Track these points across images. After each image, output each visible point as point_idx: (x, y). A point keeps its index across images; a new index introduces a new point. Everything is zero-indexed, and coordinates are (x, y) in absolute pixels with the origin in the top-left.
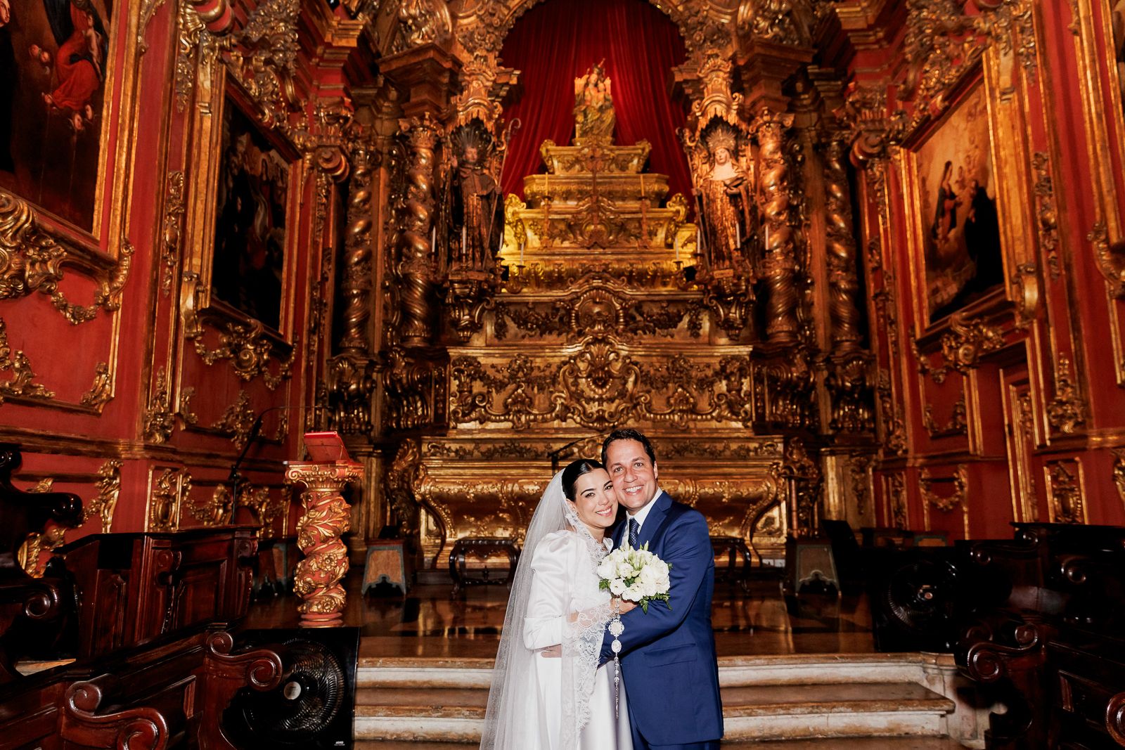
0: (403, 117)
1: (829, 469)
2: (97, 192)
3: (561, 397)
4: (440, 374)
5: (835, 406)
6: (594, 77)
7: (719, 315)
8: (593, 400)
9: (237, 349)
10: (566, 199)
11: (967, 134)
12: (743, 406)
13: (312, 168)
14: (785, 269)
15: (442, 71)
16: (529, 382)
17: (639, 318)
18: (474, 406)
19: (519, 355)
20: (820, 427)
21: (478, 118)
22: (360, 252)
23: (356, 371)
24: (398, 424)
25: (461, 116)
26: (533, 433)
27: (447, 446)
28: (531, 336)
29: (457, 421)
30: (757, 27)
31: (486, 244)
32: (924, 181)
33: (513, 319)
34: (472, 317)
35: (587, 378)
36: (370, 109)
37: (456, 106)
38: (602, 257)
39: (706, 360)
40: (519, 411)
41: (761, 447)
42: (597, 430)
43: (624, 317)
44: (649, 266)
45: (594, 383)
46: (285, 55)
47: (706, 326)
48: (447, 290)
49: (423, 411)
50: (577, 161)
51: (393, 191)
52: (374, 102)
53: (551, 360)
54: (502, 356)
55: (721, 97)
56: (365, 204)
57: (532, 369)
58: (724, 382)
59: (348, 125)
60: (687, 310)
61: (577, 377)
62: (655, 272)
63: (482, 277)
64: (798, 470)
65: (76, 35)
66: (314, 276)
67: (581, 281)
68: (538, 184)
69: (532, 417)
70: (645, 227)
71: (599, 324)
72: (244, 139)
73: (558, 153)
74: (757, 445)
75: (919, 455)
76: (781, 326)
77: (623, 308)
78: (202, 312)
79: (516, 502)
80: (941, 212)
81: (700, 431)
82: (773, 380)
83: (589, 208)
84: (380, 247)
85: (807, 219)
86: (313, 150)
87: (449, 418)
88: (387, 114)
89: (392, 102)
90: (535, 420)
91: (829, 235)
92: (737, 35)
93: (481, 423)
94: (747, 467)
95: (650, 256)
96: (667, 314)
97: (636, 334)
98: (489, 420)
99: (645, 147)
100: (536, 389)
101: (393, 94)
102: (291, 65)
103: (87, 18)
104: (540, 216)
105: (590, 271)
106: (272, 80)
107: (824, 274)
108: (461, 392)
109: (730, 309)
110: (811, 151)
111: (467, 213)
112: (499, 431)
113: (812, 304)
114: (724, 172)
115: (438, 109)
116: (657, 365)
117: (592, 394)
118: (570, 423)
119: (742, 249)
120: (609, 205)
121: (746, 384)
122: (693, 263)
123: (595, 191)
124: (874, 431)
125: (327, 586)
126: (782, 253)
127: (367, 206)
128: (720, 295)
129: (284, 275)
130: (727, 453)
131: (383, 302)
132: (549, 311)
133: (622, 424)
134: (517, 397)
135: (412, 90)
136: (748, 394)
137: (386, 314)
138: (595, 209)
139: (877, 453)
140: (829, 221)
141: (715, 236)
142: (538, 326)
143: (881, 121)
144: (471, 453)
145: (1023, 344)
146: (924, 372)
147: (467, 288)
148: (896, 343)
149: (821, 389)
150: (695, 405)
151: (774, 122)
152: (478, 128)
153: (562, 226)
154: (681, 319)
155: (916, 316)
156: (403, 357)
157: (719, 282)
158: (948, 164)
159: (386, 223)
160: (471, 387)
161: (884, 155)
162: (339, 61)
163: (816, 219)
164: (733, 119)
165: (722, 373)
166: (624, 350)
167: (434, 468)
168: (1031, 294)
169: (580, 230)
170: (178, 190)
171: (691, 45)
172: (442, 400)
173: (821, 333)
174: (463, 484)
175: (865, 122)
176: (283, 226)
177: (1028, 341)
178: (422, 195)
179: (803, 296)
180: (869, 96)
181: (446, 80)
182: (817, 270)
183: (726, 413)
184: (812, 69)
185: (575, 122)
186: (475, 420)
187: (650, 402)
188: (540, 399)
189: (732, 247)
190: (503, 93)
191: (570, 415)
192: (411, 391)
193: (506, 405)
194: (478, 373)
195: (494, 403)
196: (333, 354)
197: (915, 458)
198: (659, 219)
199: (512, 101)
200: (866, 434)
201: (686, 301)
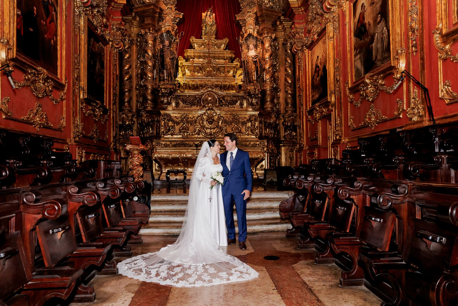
0: (143, 29)
1: (283, 151)
2: (58, 64)
3: (198, 127)
4: (158, 119)
5: (285, 131)
6: (209, 13)
7: (249, 101)
8: (208, 128)
9: (94, 111)
10: (199, 58)
11: (322, 48)
12: (255, 131)
13: (112, 47)
14: (270, 87)
15: (156, 12)
16: (187, 122)
17: (223, 101)
18: (169, 130)
19: (184, 113)
20: (280, 138)
21: (169, 30)
22: (128, 76)
23: (128, 118)
24: (144, 136)
25: (163, 29)
26: (189, 139)
27: (161, 143)
28: (188, 107)
29: (164, 135)
30: (264, 2)
31: (173, 75)
32: (312, 60)
33: (182, 101)
34: (168, 100)
35: (206, 121)
36: (129, 24)
37: (161, 26)
38: (211, 80)
39: (244, 116)
40: (184, 132)
41: (260, 143)
42: (210, 138)
43: (219, 101)
44: (227, 83)
45: (209, 123)
46: (103, 8)
47: (245, 105)
48: (159, 90)
49: (152, 131)
50: (203, 44)
51: (138, 54)
52: (131, 21)
53: (195, 115)
54: (178, 113)
55: (252, 27)
56: (129, 59)
57: (188, 118)
58: (250, 123)
59: (123, 31)
60: (239, 99)
61: (203, 121)
62: (229, 85)
63: (171, 87)
64: (271, 150)
65: (50, 14)
66: (114, 85)
67: (204, 89)
68: (189, 53)
69: (188, 134)
70: (226, 70)
71: (210, 103)
72: (92, 40)
73: (196, 41)
74: (259, 143)
75: (307, 146)
76: (268, 106)
77: (218, 98)
78: (85, 99)
79: (185, 160)
80: (316, 72)
81: (242, 139)
82: (265, 123)
83: (207, 62)
84: (134, 74)
85: (279, 69)
86: (112, 41)
87: (161, 134)
88: (135, 26)
89: (137, 21)
90: (189, 135)
91: (286, 75)
92: (258, 4)
93: (172, 135)
94: (255, 149)
95: (227, 80)
96: (233, 100)
97: (222, 107)
98: (174, 134)
99: (226, 40)
100: (190, 125)
101: (138, 19)
102: (105, 12)
103: (52, 8)
104: (190, 65)
105: (208, 85)
106: (100, 18)
107: (284, 88)
108: (165, 125)
109: (253, 99)
110: (281, 45)
111: (166, 64)
112: (178, 138)
113: (280, 97)
114: (252, 53)
115: (155, 26)
116: (229, 117)
117: (208, 127)
118: (201, 136)
119: (257, 80)
120: (214, 61)
121: (257, 124)
122: (241, 83)
123: (209, 56)
124: (296, 139)
125: (138, 177)
126: (269, 81)
127: (129, 60)
128: (250, 95)
129: (105, 85)
130: (250, 145)
131: (136, 94)
132: (194, 98)
133: (217, 136)
134: (183, 127)
135: (145, 19)
136: (257, 127)
137: (137, 98)
138: (209, 62)
139: (297, 146)
140: (286, 70)
141: (249, 75)
142: (190, 103)
143: (302, 39)
144: (169, 145)
145: (331, 114)
146: (309, 121)
147: (166, 90)
148: (303, 111)
149: (281, 125)
150: (241, 130)
151: (269, 37)
152: (169, 33)
153: (198, 68)
154: (237, 102)
155: (308, 103)
156: (145, 113)
157: (249, 90)
158: (318, 57)
159: (136, 66)
160: (168, 124)
161: (302, 51)
162: (120, 8)
163: (282, 69)
164: (255, 34)
165: (249, 120)
166: (218, 112)
167: (159, 149)
168: (333, 99)
169: (204, 70)
170: (77, 61)
171: (242, 6)
172: (159, 128)
173: (282, 108)
174: (168, 154)
175: (297, 39)
176: (104, 69)
177: (332, 113)
178: (150, 57)
179: (277, 95)
180: (298, 30)
181: (157, 16)
182: (282, 86)
183: (250, 133)
184: (282, 18)
185: (202, 29)
186: (170, 134)
187: (226, 129)
188: (191, 128)
189: (254, 79)
190: (177, 21)
191: (201, 133)
192: (148, 125)
193: (180, 130)
194: (170, 119)
195: (176, 129)
196: (120, 112)
197: (306, 147)
198: (231, 67)
199: (180, 23)
200: (294, 140)
201: (238, 96)
